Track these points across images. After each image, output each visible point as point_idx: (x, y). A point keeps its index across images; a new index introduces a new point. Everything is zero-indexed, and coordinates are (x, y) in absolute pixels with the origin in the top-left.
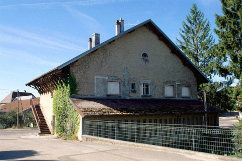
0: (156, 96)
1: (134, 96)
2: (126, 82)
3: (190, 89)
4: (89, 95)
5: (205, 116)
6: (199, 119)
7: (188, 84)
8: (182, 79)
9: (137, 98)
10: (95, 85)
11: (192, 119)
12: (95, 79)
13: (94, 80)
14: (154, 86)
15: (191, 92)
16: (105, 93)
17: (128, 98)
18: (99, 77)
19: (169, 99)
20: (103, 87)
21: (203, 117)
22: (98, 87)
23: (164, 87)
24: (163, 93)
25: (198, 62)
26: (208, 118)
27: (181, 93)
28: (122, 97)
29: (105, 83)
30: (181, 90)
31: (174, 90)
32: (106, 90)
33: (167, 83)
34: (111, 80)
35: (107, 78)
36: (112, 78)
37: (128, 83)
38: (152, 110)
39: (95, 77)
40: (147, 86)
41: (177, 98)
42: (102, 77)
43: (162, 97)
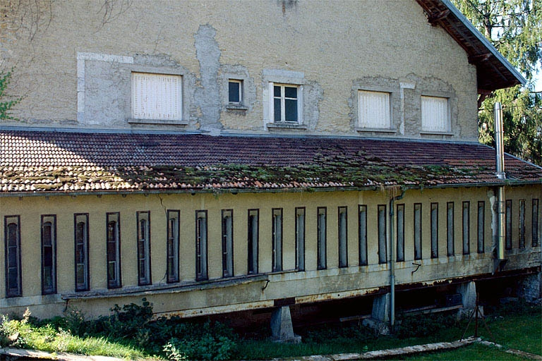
0: (325, 126)
1: (237, 126)
2: (206, 77)
3: (450, 107)
4: (54, 119)
5: (498, 197)
6: (474, 207)
7: (446, 89)
8: (424, 72)
9: (250, 133)
10: (81, 86)
11: (450, 206)
12: (81, 65)
13: (75, 66)
14: (316, 93)
15: (454, 116)
16: (119, 115)
17: (215, 133)
18: (98, 57)
19: (375, 137)
20: (116, 94)
21: (492, 200)
22: (91, 90)
23: (354, 97)
24: (353, 117)
25: (490, 27)
26: (508, 204)
27: (417, 119)
28: (192, 129)
29: (122, 78)
30: (419, 109)
31: (393, 110)
32: (125, 104)
33: (367, 84)
34: (147, 69)
35: (129, 60)
36: (150, 59)
37: (216, 80)
38: (287, 172)
39: (81, 57)
40: (291, 92)
41: (403, 134)
42: (108, 58)
43: (346, 132)
